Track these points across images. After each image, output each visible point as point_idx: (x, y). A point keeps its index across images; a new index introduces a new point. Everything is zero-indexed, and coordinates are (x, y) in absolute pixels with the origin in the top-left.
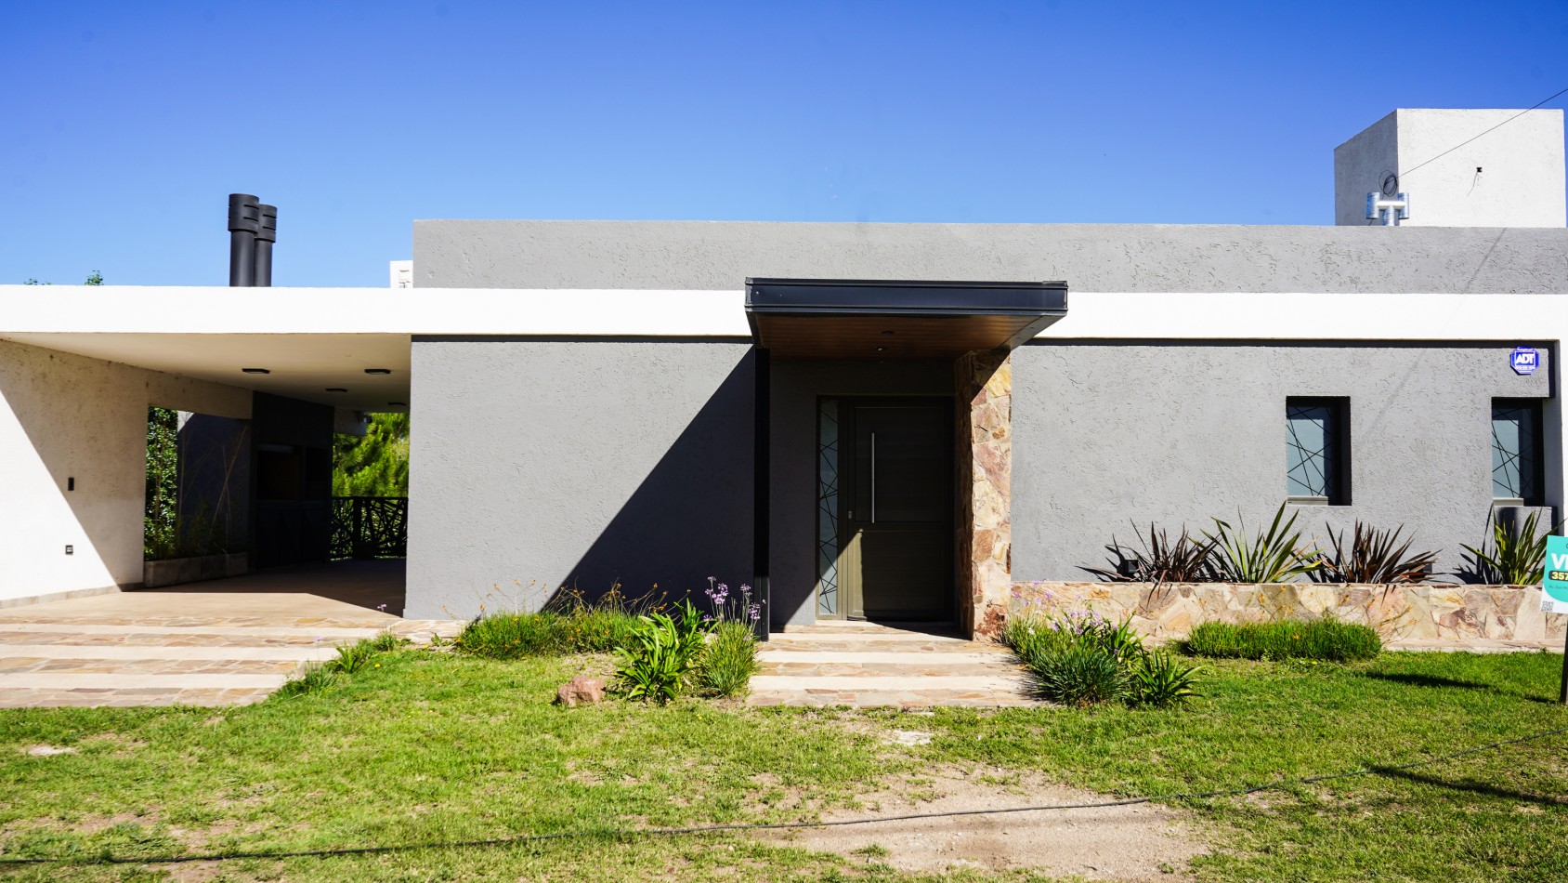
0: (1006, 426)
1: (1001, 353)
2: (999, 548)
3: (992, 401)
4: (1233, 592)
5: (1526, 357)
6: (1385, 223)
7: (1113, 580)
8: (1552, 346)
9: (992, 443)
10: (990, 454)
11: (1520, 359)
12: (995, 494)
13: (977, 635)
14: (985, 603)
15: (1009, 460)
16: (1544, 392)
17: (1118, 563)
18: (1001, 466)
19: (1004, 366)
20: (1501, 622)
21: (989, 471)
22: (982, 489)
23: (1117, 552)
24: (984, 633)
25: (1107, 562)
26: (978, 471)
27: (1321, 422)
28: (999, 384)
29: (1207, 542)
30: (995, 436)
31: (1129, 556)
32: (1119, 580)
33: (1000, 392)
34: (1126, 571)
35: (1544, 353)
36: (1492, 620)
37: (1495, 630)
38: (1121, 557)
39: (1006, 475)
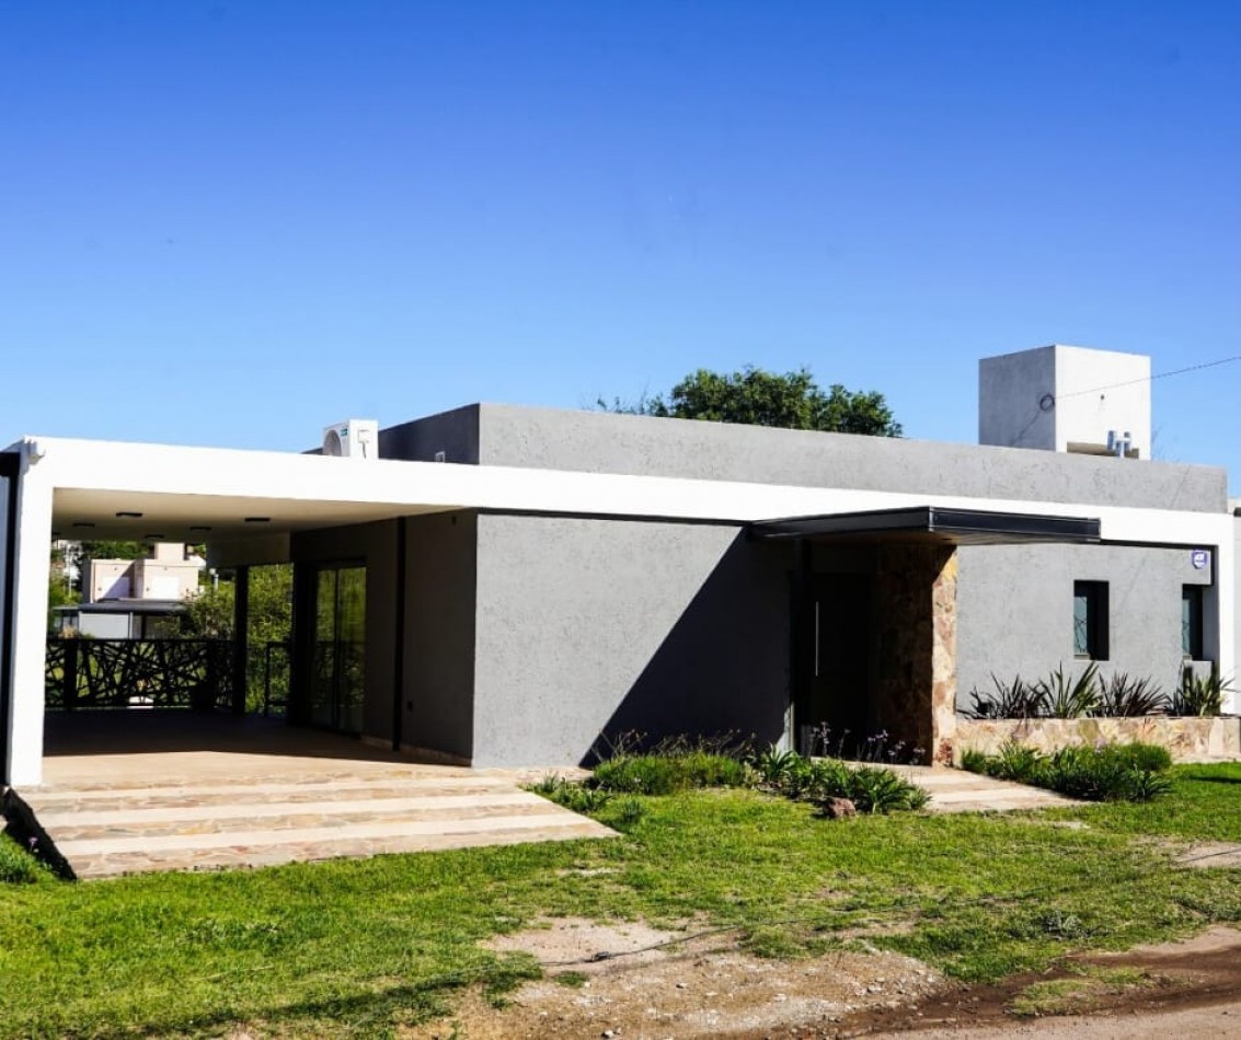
0: (952, 603)
1: (952, 548)
2: (949, 695)
3: (945, 584)
4: (1064, 725)
5: (1200, 556)
6: (1118, 455)
7: (975, 718)
8: (1213, 549)
9: (945, 616)
10: (944, 624)
11: (1197, 558)
12: (946, 655)
13: (935, 763)
14: (939, 738)
15: (955, 629)
16: (1209, 582)
17: (977, 705)
18: (950, 634)
19: (953, 559)
20: (1202, 743)
21: (944, 637)
22: (939, 651)
23: (976, 696)
24: (940, 760)
25: (969, 704)
26: (937, 638)
27: (1085, 599)
28: (950, 570)
29: (1040, 689)
30: (947, 611)
31: (984, 699)
32: (978, 718)
33: (950, 578)
34: (983, 709)
35: (1209, 553)
36: (1198, 740)
37: (1199, 747)
38: (979, 700)
39: (953, 639)
